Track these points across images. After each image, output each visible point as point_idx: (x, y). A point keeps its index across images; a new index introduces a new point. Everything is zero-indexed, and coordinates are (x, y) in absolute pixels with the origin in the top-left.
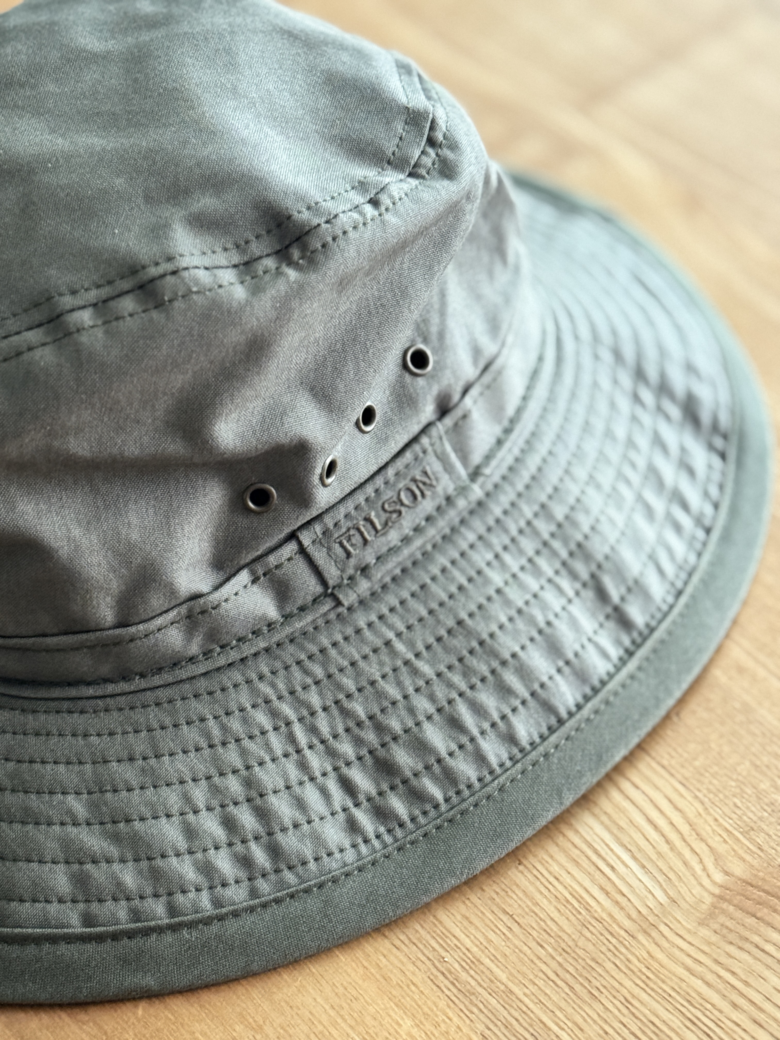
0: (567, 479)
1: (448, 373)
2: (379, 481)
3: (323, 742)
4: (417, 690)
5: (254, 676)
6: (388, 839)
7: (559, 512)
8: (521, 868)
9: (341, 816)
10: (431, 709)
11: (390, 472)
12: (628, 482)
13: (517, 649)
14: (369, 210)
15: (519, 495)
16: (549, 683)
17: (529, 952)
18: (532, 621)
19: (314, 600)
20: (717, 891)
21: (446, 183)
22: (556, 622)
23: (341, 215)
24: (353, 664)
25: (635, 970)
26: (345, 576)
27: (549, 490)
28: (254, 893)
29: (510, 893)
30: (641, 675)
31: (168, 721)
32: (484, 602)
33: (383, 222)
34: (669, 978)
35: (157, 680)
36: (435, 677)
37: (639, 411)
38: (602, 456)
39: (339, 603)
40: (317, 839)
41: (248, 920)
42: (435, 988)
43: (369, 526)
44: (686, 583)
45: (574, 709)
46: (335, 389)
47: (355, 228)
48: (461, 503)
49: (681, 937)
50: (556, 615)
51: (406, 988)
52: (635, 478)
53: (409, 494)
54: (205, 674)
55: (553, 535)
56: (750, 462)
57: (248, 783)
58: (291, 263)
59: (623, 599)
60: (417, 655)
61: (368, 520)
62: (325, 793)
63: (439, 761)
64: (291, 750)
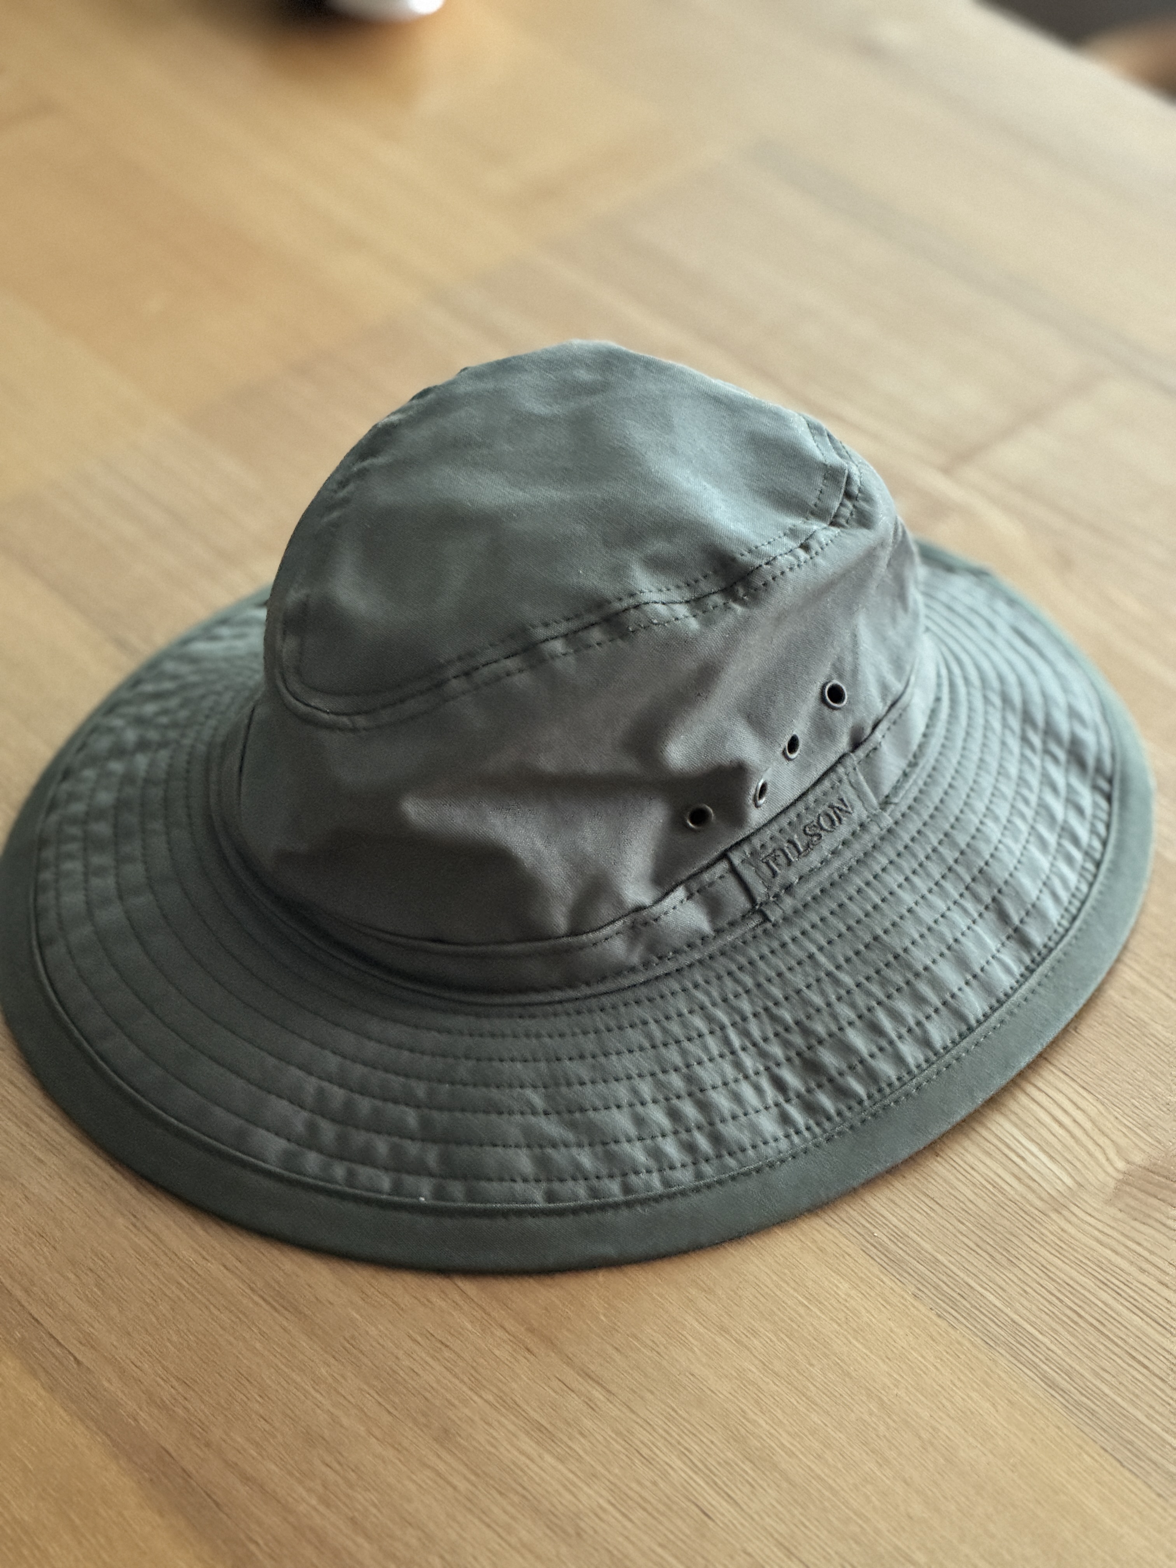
0: (966, 809)
1: (861, 707)
2: (801, 807)
3: (755, 1045)
4: (839, 999)
5: (690, 986)
6: (817, 1130)
7: (962, 840)
8: (939, 1159)
9: (774, 1110)
10: (853, 1016)
11: (811, 798)
12: (1023, 816)
13: (929, 963)
14: (801, 553)
15: (925, 824)
16: (959, 993)
17: (951, 1228)
18: (941, 938)
19: (743, 917)
20: (1121, 1177)
21: (865, 531)
22: (962, 939)
23: (780, 558)
24: (780, 975)
25: (1049, 1241)
26: (772, 894)
27: (952, 820)
28: (699, 1175)
29: (929, 1179)
30: (1041, 990)
31: (612, 1024)
32: (898, 920)
33: (815, 565)
34: (1081, 1248)
35: (602, 988)
36: (855, 988)
37: (1028, 753)
38: (996, 792)
39: (766, 919)
40: (755, 1129)
41: (695, 1199)
42: (868, 1257)
43: (791, 846)
44: (1079, 910)
45: (982, 1018)
46: (767, 715)
47: (791, 569)
48: (874, 829)
49: (1090, 1215)
50: (963, 934)
51: (841, 1258)
52: (1029, 813)
53: (827, 819)
54: (644, 983)
55: (956, 861)
56: (1134, 802)
57: (690, 1079)
58: (736, 599)
59: (1022, 921)
60: (838, 967)
61: (791, 842)
62: (758, 1089)
63: (862, 1061)
64: (726, 1051)
